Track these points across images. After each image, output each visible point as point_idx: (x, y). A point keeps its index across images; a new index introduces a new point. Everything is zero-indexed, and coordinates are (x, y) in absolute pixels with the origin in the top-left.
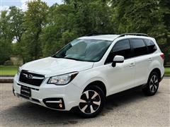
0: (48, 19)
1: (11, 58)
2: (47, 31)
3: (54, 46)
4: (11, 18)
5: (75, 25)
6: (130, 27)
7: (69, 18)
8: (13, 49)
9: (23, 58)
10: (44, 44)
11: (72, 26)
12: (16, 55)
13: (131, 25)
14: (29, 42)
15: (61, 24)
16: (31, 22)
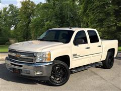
0: (35, 13)
1: (10, 40)
2: (35, 22)
3: (39, 32)
4: (10, 12)
5: (54, 17)
6: (91, 19)
7: (50, 12)
8: (12, 34)
9: (18, 40)
11: (52, 18)
12: (13, 38)
14: (22, 29)
15: (44, 17)
16: (24, 15)
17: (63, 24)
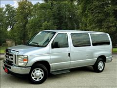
0: (32, 13)
1: (7, 41)
2: (32, 22)
4: (7, 13)
5: (51, 18)
7: (47, 12)
8: (8, 35)
9: (15, 40)
10: (30, 31)
11: (49, 18)
12: (10, 39)
13: (91, 18)
14: (19, 30)
15: (41, 17)
16: (21, 16)
17: (61, 24)
